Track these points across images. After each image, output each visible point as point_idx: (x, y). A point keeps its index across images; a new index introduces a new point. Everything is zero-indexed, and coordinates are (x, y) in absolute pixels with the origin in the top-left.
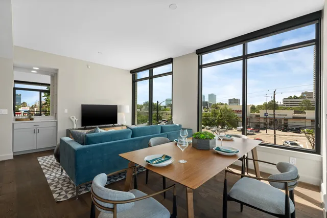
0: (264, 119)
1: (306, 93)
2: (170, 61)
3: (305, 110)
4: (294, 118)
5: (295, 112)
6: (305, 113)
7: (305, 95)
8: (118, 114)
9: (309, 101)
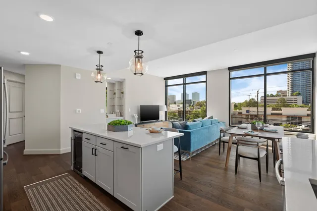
0: (246, 115)
1: (281, 91)
2: (205, 73)
3: (281, 107)
4: (272, 114)
5: (273, 109)
6: (281, 110)
7: (280, 94)
8: (160, 112)
9: (285, 99)
